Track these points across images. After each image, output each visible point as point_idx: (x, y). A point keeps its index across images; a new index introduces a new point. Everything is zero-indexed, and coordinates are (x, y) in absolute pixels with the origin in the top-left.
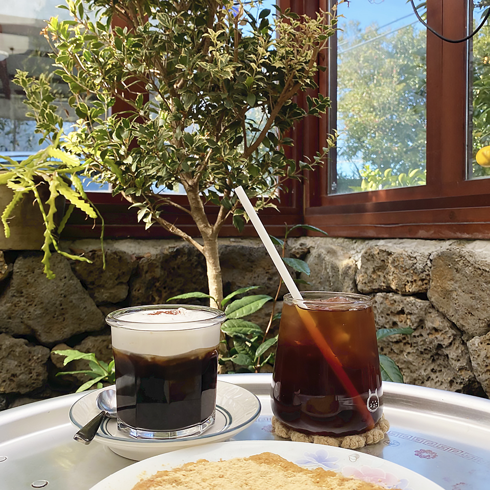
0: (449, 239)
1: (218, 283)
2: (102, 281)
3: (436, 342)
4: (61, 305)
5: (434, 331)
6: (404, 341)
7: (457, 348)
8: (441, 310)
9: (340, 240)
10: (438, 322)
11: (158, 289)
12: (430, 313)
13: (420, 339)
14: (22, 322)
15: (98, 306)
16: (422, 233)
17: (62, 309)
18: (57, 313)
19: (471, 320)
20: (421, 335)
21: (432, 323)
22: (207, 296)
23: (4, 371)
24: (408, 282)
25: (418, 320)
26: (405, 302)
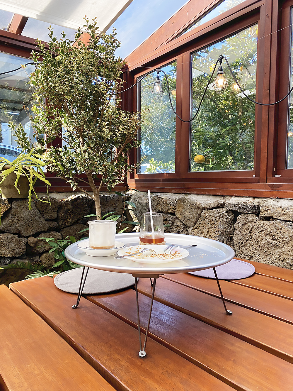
0: (182, 194)
2: (47, 210)
3: (178, 230)
4: (31, 221)
5: (177, 227)
6: (167, 231)
7: (185, 232)
8: (179, 219)
9: (143, 193)
10: (179, 224)
11: (69, 214)
12: (176, 220)
13: (172, 229)
14: (15, 228)
15: (45, 221)
16: (173, 191)
17: (32, 222)
18: (30, 224)
19: (189, 222)
20: (173, 228)
21: (177, 223)
22: (95, 215)
23: (9, 248)
24: (168, 209)
25: (172, 223)
26: (167, 216)
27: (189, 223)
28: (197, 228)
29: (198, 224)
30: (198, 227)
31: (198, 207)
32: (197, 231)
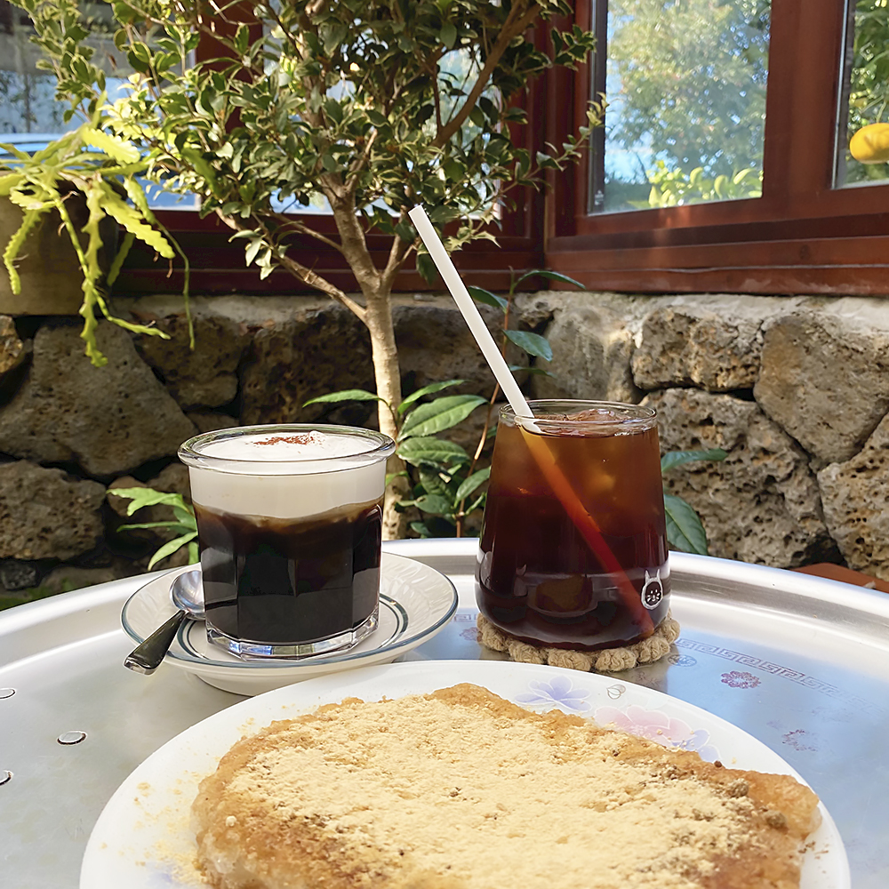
0: (796, 295)
1: (392, 374)
2: (190, 370)
3: (765, 473)
4: (121, 411)
5: (761, 455)
6: (711, 471)
7: (800, 482)
8: (776, 418)
9: (607, 297)
11: (289, 384)
12: (757, 423)
13: (738, 467)
14: (54, 440)
15: (185, 413)
16: (750, 284)
17: (123, 418)
18: (115, 425)
19: (827, 436)
20: (740, 461)
21: (760, 440)
22: (374, 397)
23: (29, 523)
24: (721, 370)
25: (735, 435)
26: (715, 404)
27: (824, 443)
28: (869, 465)
29: (872, 448)
30: (871, 461)
31: (879, 364)
32: (866, 482)
